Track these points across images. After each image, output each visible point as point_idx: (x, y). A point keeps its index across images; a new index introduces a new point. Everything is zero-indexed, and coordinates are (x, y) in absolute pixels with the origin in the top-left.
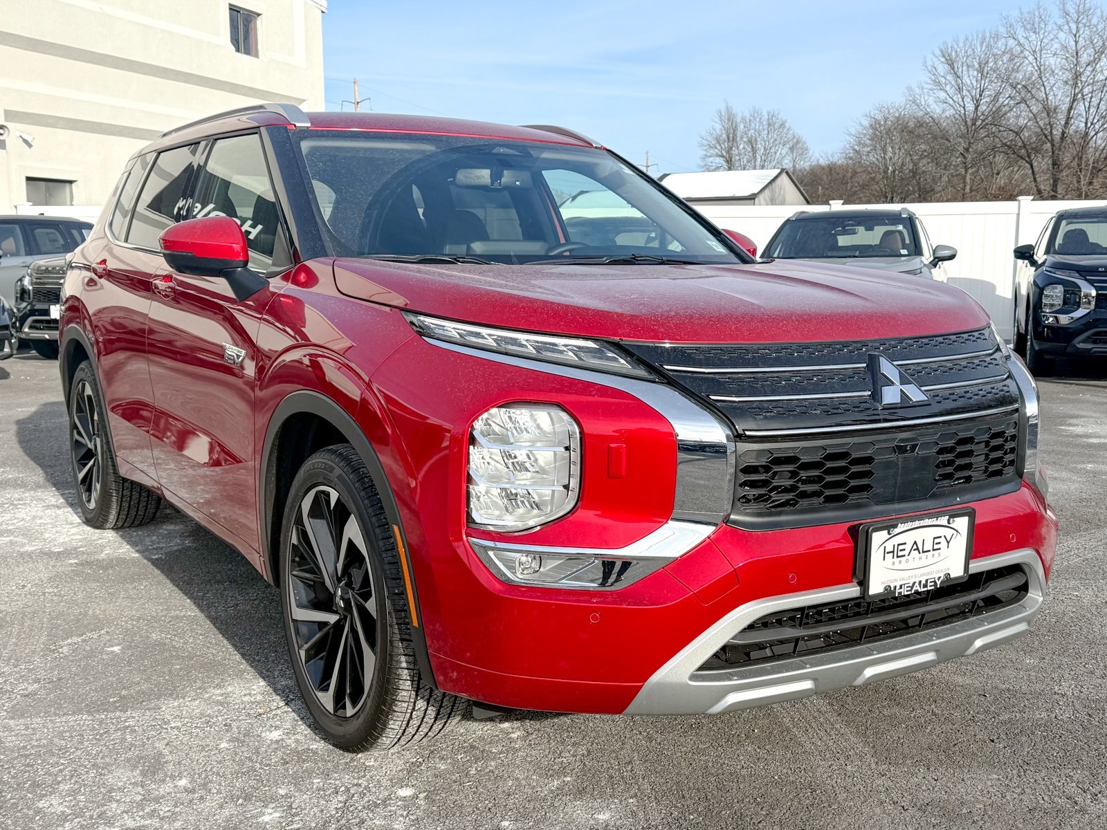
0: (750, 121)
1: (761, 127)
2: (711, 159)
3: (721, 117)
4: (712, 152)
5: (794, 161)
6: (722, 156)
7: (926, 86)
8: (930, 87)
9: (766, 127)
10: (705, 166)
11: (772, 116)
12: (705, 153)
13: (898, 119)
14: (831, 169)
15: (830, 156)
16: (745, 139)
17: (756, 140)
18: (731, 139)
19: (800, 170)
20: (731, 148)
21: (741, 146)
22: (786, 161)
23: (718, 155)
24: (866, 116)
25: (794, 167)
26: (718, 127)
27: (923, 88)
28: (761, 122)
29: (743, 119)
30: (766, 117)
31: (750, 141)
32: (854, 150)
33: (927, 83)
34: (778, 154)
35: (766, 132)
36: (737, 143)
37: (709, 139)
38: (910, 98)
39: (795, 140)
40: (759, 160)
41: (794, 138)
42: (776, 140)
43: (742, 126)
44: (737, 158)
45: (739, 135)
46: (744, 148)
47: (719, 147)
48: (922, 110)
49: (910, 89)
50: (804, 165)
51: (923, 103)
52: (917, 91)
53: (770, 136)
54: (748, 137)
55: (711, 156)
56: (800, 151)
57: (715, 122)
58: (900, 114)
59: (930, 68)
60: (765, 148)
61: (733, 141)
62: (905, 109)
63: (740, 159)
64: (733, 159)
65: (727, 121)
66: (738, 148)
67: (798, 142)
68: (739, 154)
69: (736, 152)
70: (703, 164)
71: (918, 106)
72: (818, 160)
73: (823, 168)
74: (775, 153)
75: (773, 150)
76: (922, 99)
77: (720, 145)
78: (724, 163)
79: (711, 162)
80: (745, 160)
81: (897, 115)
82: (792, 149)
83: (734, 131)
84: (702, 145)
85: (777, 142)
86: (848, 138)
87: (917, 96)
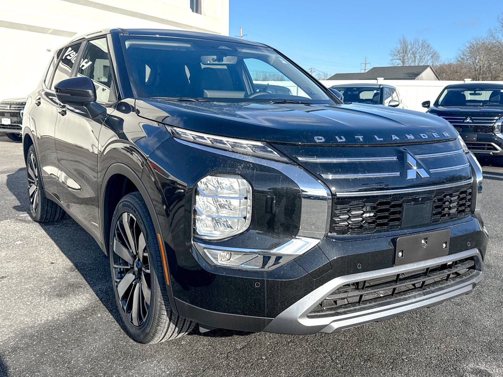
0: (414, 44)
1: (418, 47)
2: (395, 61)
3: (400, 42)
4: (396, 57)
5: (433, 62)
6: (400, 59)
7: (498, 28)
8: (500, 29)
9: (421, 47)
10: (392, 64)
11: (424, 42)
12: (392, 58)
13: (483, 44)
14: (450, 66)
15: (449, 60)
16: (411, 52)
17: (416, 53)
18: (404, 52)
19: (435, 66)
20: (404, 56)
21: (409, 55)
22: (429, 62)
23: (398, 59)
24: (468, 42)
25: (433, 65)
26: (399, 46)
27: (497, 30)
28: (418, 45)
29: (410, 43)
30: (421, 43)
31: (413, 53)
32: (461, 57)
33: (498, 27)
34: (426, 59)
35: (421, 49)
36: (407, 54)
37: (395, 52)
38: (490, 34)
39: (434, 53)
40: (417, 61)
41: (433, 52)
42: (425, 53)
43: (410, 46)
44: (407, 60)
45: (408, 50)
46: (410, 56)
47: (399, 56)
48: (495, 40)
49: (490, 30)
50: (438, 64)
51: (496, 37)
52: (494, 31)
53: (422, 51)
54: (412, 51)
55: (395, 59)
56: (436, 58)
57: (398, 44)
58: (484, 42)
59: (500, 21)
60: (420, 56)
61: (406, 52)
62: (487, 39)
63: (408, 61)
64: (405, 61)
65: (403, 44)
66: (407, 56)
67: (435, 54)
68: (408, 59)
69: (407, 58)
70: (391, 63)
71: (494, 38)
72: (444, 62)
73: (446, 66)
74: (424, 59)
75: (423, 57)
76: (496, 35)
77: (399, 55)
78: (401, 63)
79: (395, 62)
80: (410, 61)
81: (483, 42)
82: (432, 57)
83: (406, 49)
84: (391, 55)
85: (426, 54)
86: (459, 52)
87: (494, 33)
